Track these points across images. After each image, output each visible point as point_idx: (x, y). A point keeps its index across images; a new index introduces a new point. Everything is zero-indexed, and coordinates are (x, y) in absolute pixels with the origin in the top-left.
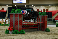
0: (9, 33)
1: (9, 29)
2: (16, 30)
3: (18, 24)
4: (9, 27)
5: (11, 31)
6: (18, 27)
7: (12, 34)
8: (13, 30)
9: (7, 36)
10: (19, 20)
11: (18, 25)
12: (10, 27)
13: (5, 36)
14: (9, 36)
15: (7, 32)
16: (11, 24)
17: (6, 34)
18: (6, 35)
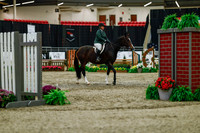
0: (159, 99)
1: (158, 83)
2: (182, 87)
3: (190, 67)
4: (156, 76)
5: (165, 89)
6: (190, 75)
7: (169, 100)
8: (174, 87)
9: (152, 108)
10: (190, 51)
11: (190, 71)
12: (161, 75)
13: (146, 107)
14: (158, 107)
15: (152, 94)
16: (163, 68)
17: (149, 101)
18: (149, 103)
